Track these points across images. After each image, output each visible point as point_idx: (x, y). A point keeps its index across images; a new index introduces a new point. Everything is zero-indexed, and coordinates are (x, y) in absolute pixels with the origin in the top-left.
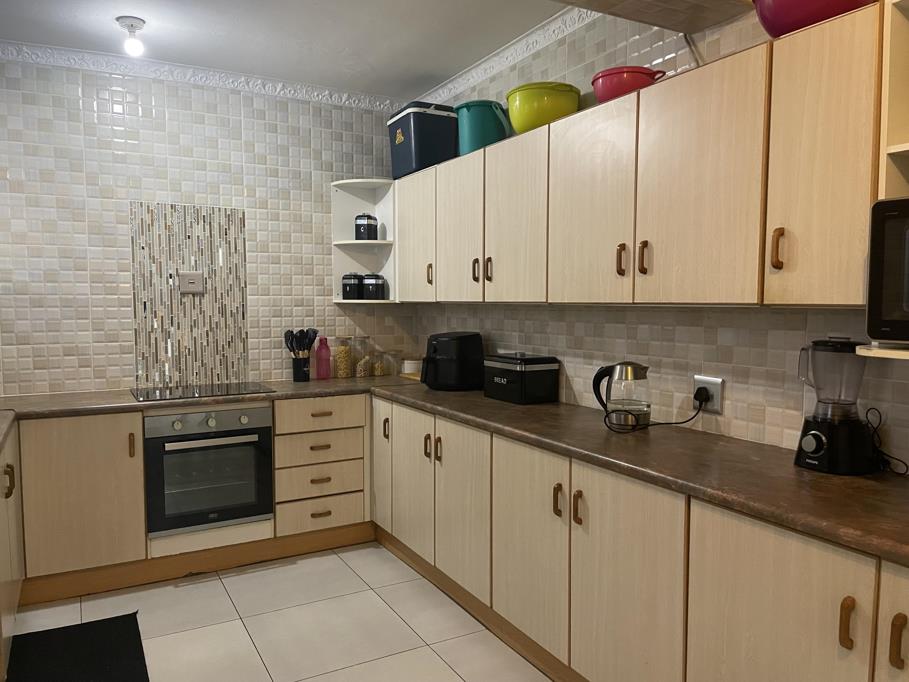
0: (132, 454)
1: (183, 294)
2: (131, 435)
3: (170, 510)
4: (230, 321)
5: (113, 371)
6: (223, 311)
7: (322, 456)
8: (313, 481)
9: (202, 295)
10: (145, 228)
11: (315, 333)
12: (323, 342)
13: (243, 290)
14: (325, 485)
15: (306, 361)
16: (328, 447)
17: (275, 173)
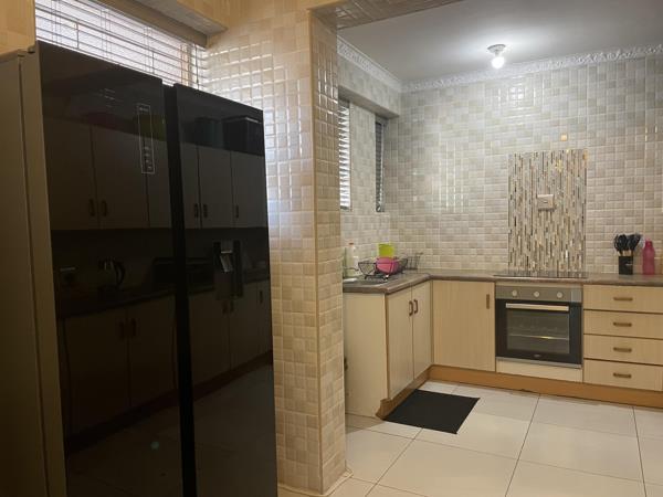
0: (488, 307)
1: (540, 211)
2: (488, 296)
3: (510, 346)
4: (573, 229)
5: (495, 258)
6: (567, 221)
7: (623, 331)
8: (615, 349)
9: (552, 210)
10: (517, 170)
11: (639, 237)
12: (649, 245)
13: (583, 206)
14: (627, 354)
15: (630, 259)
16: (630, 325)
17: (614, 117)
